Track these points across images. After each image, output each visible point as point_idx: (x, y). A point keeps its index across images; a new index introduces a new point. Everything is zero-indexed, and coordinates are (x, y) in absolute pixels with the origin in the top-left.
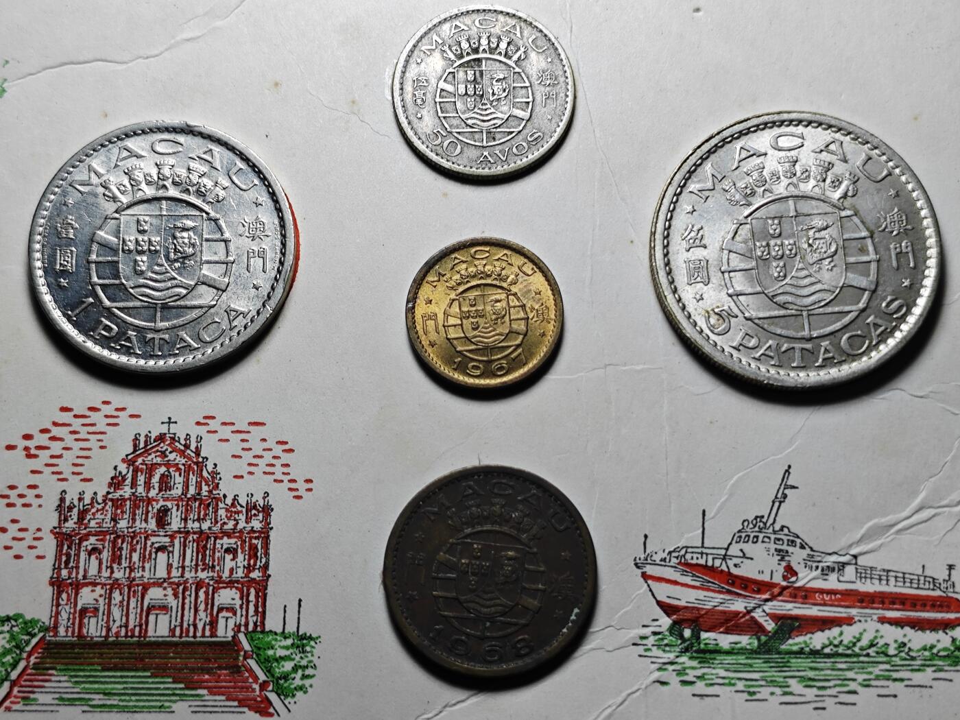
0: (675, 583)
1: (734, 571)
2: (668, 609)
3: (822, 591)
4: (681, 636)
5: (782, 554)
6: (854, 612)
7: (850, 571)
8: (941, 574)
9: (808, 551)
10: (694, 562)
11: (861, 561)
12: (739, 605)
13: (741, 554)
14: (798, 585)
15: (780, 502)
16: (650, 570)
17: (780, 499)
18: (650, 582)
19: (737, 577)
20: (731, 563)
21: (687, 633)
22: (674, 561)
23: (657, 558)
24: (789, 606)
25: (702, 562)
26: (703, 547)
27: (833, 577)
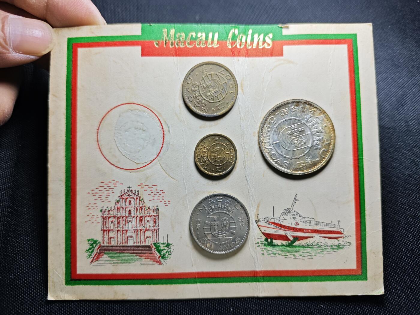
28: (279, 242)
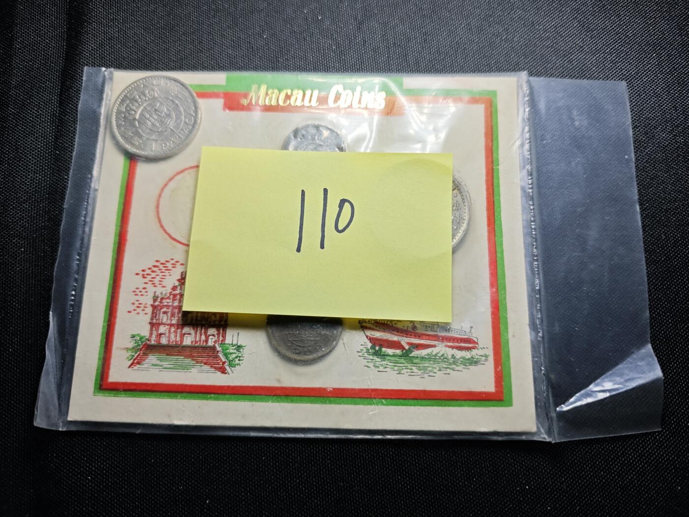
28: (390, 351)
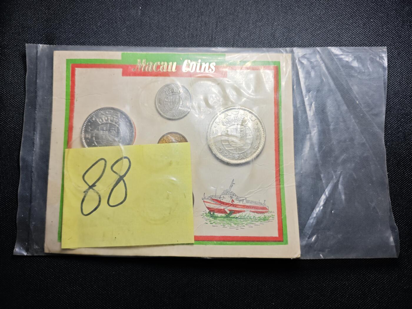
0: (210, 203)
1: (222, 201)
2: (208, 208)
3: (239, 205)
4: (211, 214)
5: (231, 197)
6: (245, 209)
7: (245, 201)
8: (263, 202)
9: (237, 197)
10: (214, 199)
11: (247, 199)
12: (222, 208)
13: (223, 197)
14: (234, 204)
15: (231, 187)
16: (205, 200)
17: (231, 186)
18: (205, 203)
19: (222, 202)
20: (221, 199)
21: (212, 213)
22: (210, 198)
23: (206, 198)
24: (232, 208)
25: (215, 199)
26: (216, 196)
27: (241, 202)
